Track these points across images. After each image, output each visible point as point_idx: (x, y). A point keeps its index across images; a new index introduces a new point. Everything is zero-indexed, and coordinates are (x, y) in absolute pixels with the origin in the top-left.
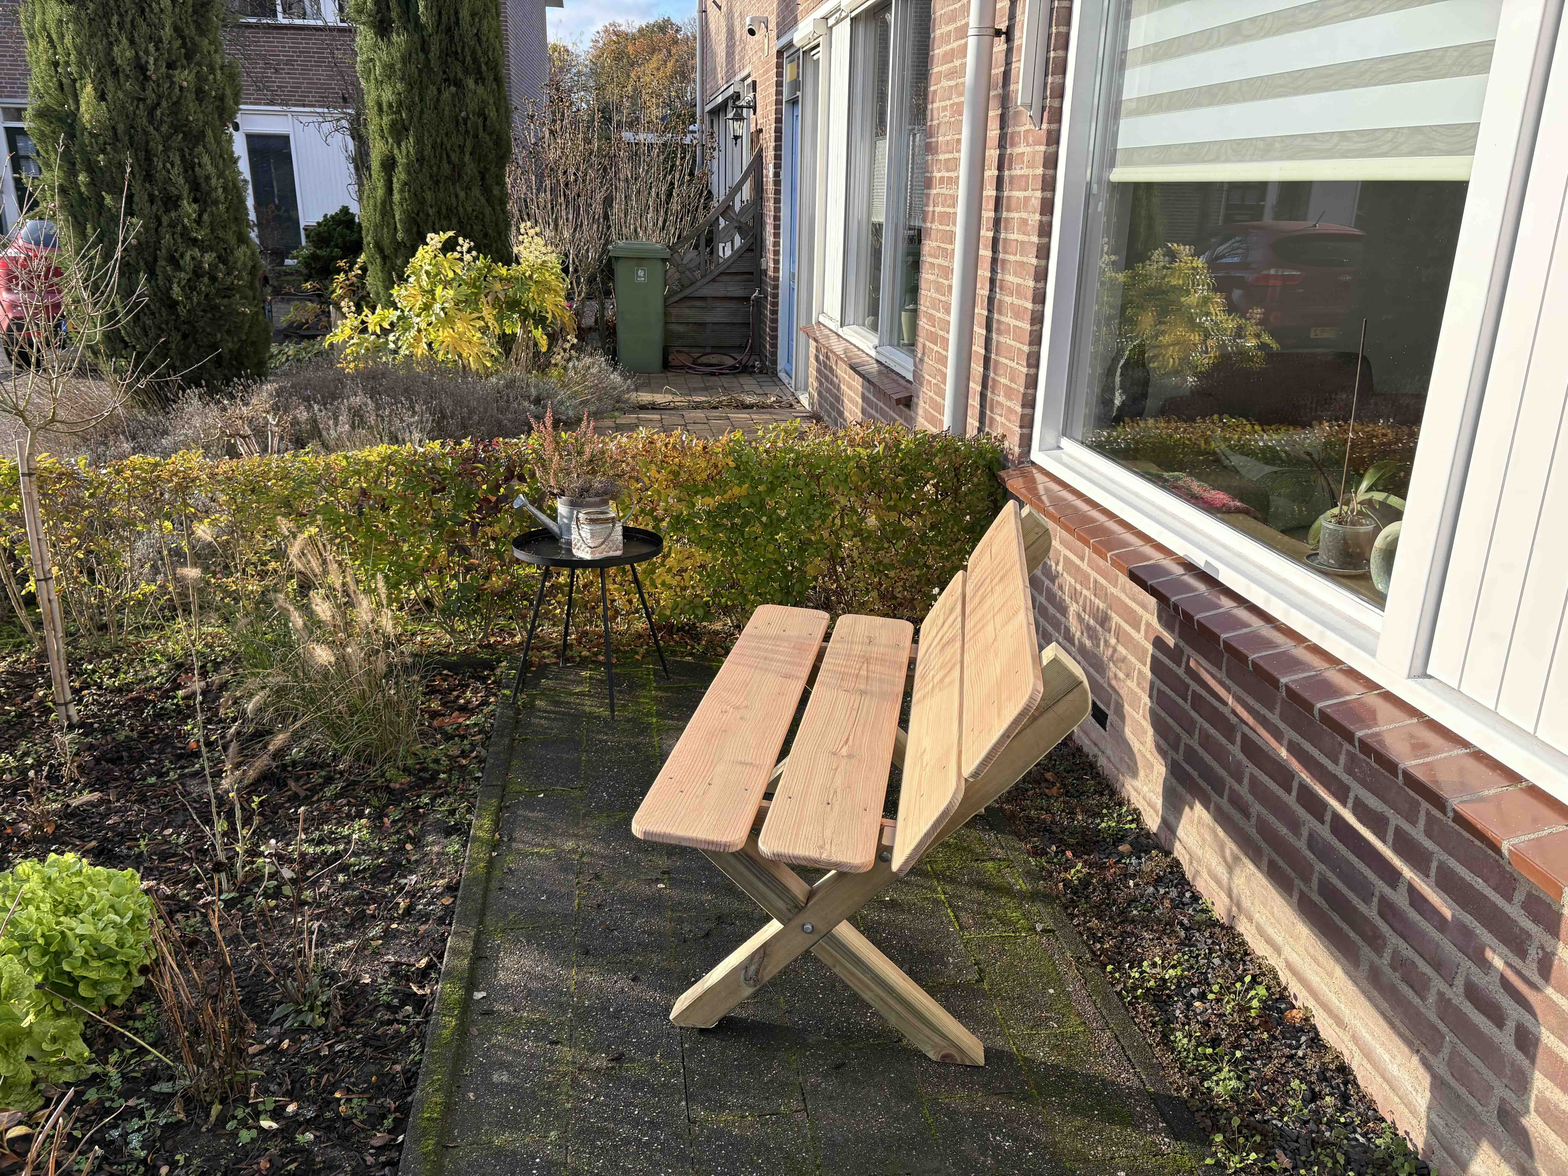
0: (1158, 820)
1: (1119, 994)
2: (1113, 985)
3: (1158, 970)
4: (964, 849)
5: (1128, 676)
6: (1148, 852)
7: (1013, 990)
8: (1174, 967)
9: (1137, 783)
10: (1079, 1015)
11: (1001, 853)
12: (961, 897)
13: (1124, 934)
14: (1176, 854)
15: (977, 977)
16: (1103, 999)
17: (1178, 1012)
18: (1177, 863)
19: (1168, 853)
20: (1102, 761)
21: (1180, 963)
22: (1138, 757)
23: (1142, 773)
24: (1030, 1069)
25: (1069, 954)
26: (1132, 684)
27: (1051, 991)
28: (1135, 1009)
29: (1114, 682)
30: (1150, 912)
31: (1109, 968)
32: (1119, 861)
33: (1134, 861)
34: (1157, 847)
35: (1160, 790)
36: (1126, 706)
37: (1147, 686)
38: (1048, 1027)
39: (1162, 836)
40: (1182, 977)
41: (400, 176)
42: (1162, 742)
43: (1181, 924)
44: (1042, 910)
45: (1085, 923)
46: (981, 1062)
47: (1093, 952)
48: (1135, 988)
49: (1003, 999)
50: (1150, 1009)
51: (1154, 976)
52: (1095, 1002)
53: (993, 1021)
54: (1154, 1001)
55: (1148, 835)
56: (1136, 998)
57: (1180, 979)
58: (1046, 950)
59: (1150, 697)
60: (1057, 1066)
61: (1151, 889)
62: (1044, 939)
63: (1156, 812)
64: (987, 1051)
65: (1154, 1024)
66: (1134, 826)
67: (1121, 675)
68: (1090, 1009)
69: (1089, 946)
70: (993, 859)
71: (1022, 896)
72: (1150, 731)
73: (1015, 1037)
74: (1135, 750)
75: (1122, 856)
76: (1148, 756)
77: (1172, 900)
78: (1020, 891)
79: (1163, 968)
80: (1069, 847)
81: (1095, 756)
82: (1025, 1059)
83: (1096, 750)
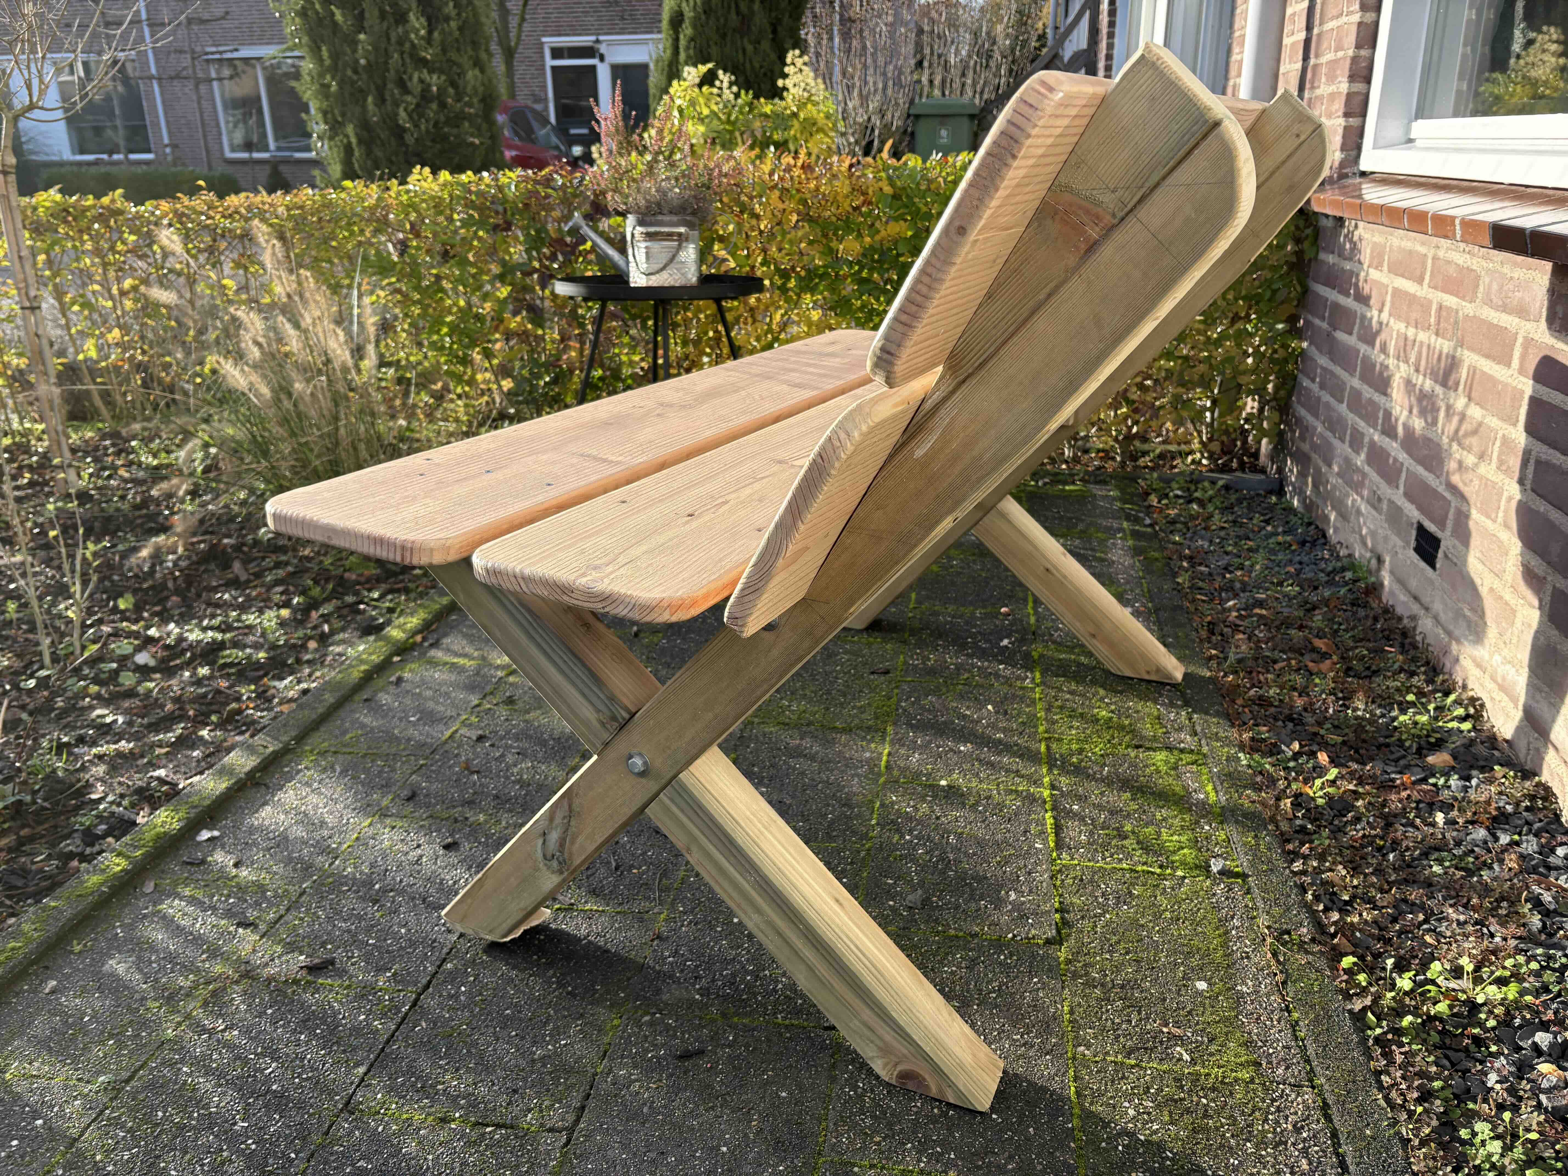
0: (1517, 715)
1: (1358, 1017)
2: (1348, 997)
3: (1465, 983)
4: (1122, 728)
5: (1481, 457)
6: (1486, 768)
7: (1117, 969)
8: (1501, 982)
9: (1481, 652)
10: (1248, 1044)
11: (1187, 740)
12: (1082, 799)
13: (1402, 906)
14: (1545, 777)
15: (1052, 933)
16: (1317, 1021)
17: (1492, 1079)
18: (1547, 794)
19: (1527, 774)
20: (1426, 625)
21: (1517, 976)
22: (1489, 603)
23: (1492, 632)
24: (1093, 1142)
25: (1263, 921)
26: (1488, 470)
27: (1202, 985)
28: (1388, 1055)
29: (1456, 479)
30: (1470, 873)
31: (1348, 961)
32: (1424, 780)
33: (1454, 782)
34: (1507, 763)
35: (1524, 655)
36: (1475, 514)
37: (1515, 463)
38: (1166, 1057)
39: (1522, 746)
40: (1519, 1005)
41: (687, 30)
42: (1536, 562)
43: (1537, 903)
44: (1235, 837)
45: (1318, 871)
46: (983, 1102)
47: (1320, 927)
48: (1399, 1012)
49: (1090, 984)
50: (1426, 1061)
51: (1447, 994)
52: (1294, 1025)
53: (1048, 1025)
54: (1442, 1046)
55: (1492, 740)
56: (1399, 1032)
57: (1511, 1008)
58: (1217, 908)
59: (1521, 482)
60: (1160, 1147)
61: (1481, 833)
62: (1220, 889)
63: (1514, 700)
64: (1008, 1081)
65: (1426, 1096)
66: (1466, 726)
67: (1470, 460)
68: (1280, 1036)
69: (1313, 913)
70: (1169, 749)
71: (1204, 811)
72: (1515, 546)
73: (1085, 1063)
74: (1484, 591)
75: (1432, 772)
76: (1508, 596)
77: (1522, 857)
78: (1203, 803)
79: (1478, 980)
80: (1325, 745)
81: (1413, 618)
82: (1088, 1116)
83: (1415, 608)
